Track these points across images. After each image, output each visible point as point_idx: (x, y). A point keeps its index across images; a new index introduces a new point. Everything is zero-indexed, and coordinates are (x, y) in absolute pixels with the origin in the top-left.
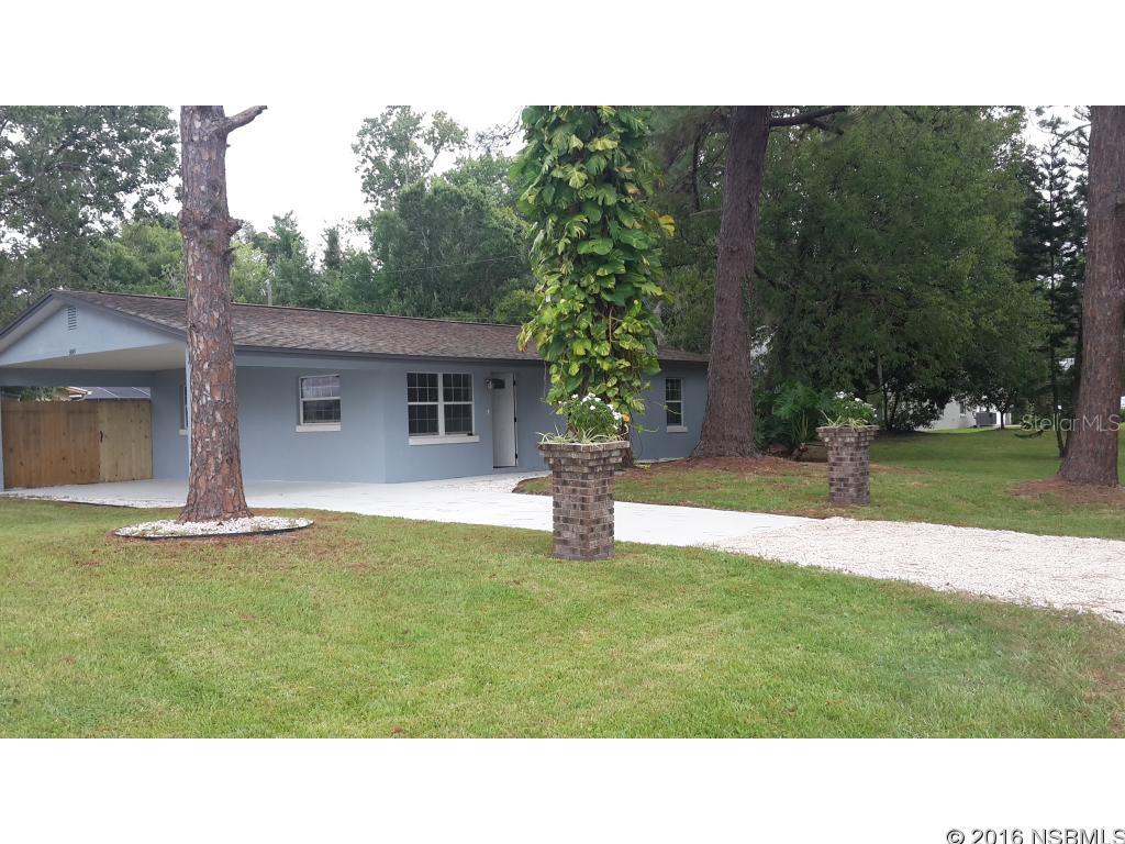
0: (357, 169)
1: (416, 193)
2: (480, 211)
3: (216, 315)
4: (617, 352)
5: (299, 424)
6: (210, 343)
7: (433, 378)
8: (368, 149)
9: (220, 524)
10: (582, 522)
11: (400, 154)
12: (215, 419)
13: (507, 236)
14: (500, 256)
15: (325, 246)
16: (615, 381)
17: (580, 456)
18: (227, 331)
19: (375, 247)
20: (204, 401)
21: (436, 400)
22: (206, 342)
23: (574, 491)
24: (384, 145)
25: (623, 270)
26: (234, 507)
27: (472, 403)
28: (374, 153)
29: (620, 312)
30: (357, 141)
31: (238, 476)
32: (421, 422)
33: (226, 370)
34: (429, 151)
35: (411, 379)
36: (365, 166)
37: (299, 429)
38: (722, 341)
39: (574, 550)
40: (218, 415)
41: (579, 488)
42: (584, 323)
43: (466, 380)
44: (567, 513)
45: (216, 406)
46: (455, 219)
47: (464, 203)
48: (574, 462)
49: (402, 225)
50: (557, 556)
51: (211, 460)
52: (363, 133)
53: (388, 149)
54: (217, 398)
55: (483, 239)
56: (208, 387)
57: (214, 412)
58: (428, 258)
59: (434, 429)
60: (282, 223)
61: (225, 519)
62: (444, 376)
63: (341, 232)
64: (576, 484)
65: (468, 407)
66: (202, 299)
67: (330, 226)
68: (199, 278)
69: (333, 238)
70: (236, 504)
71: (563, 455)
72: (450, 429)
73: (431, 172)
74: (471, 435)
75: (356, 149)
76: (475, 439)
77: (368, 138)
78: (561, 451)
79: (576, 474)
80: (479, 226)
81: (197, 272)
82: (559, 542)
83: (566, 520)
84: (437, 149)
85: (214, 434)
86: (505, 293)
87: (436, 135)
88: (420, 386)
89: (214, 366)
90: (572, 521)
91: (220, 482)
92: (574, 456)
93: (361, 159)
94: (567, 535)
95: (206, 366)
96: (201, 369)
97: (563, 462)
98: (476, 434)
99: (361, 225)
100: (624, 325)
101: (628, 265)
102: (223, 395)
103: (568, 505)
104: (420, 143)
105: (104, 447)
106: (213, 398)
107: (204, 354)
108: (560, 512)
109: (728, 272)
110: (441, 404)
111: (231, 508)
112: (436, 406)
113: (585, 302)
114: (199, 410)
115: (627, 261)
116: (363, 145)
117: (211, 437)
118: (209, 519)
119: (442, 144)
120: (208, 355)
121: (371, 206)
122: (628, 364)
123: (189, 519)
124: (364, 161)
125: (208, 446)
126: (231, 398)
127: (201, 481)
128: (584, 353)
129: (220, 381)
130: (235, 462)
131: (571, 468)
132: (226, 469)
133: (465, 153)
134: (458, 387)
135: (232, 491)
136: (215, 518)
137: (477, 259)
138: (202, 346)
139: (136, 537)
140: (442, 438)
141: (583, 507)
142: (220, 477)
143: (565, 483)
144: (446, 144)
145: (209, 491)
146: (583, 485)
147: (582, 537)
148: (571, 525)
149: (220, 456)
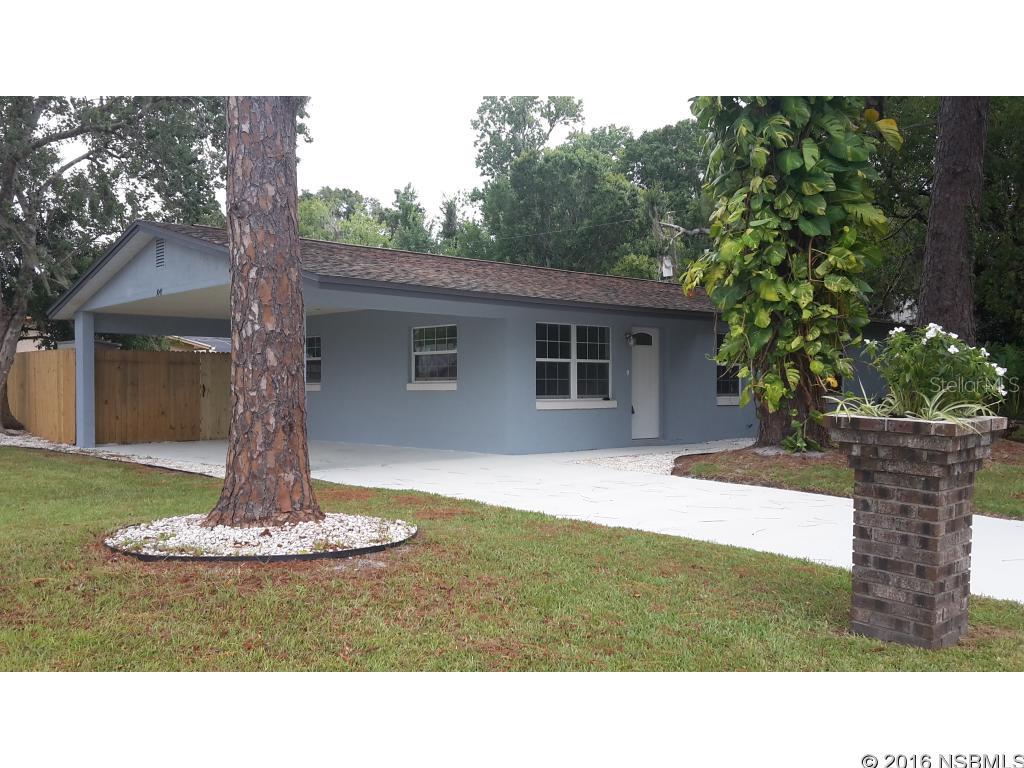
0: (476, 144)
1: (528, 161)
2: (594, 176)
3: (271, 190)
4: (821, 295)
5: (410, 381)
6: (260, 237)
7: (566, 330)
8: (487, 124)
9: (267, 532)
10: (921, 572)
11: (518, 127)
12: (265, 361)
13: (621, 199)
14: (613, 220)
15: (443, 218)
16: (817, 334)
17: (926, 444)
18: (289, 219)
19: (486, 217)
20: (250, 332)
21: (569, 357)
22: (253, 234)
23: (905, 511)
24: (503, 121)
25: (832, 187)
26: (293, 503)
27: (610, 362)
28: (492, 129)
29: (822, 243)
30: (476, 117)
31: (301, 453)
32: (550, 383)
33: (285, 281)
34: (545, 123)
35: (541, 330)
36: (484, 140)
37: (410, 387)
38: (938, 289)
39: (899, 624)
40: (271, 355)
41: (915, 506)
42: (777, 258)
43: (602, 333)
44: (886, 550)
45: (268, 339)
46: (566, 184)
47: (576, 166)
48: (911, 455)
49: (513, 195)
50: (860, 630)
51: (258, 427)
52: (481, 111)
53: (506, 124)
54: (270, 327)
55: (595, 204)
56: (255, 309)
57: (263, 350)
58: (541, 225)
59: (564, 392)
60: (405, 198)
61: (276, 524)
62: (578, 328)
63: (458, 205)
64: (910, 497)
65: (604, 368)
66: (249, 164)
67: (449, 199)
68: (245, 128)
69: (450, 210)
70: (296, 498)
71: (885, 441)
72: (583, 392)
73: (547, 144)
74: (608, 399)
75: (475, 125)
76: (612, 404)
77: (486, 115)
78: (881, 434)
79: (911, 479)
80: (592, 191)
81: (242, 119)
82: (865, 603)
83: (883, 564)
84: (552, 124)
85: (263, 384)
86: (616, 258)
87: (553, 109)
88: (550, 340)
89: (265, 273)
90: (896, 566)
91: (271, 462)
92: (911, 443)
93: (480, 133)
94: (883, 592)
95: (253, 274)
96: (245, 279)
97: (882, 453)
98: (614, 399)
99: (475, 196)
100: (831, 259)
101: (839, 179)
102: (279, 320)
103: (888, 536)
104: (537, 116)
105: (206, 403)
106: (263, 326)
107: (252, 253)
108: (869, 548)
109: (948, 200)
110: (574, 361)
111: (286, 505)
112: (567, 365)
113: (779, 228)
114: (241, 344)
115: (835, 173)
116: (482, 121)
117: (258, 389)
118: (250, 521)
119: (557, 117)
120: (257, 257)
121: (486, 178)
122: (834, 312)
123: (221, 521)
124: (483, 136)
125: (254, 405)
126: (292, 327)
127: (242, 460)
128: (777, 299)
129: (275, 299)
130: (297, 430)
131: (901, 467)
132: (281, 442)
133: (578, 126)
134: (593, 342)
135: (290, 477)
136: (262, 521)
137: (590, 224)
138: (247, 242)
139: (126, 553)
140: (574, 402)
141: (925, 544)
142: (271, 455)
143: (883, 493)
144: (561, 118)
145: (254, 477)
146: (927, 500)
147: (921, 600)
148: (894, 577)
149: (272, 421)
